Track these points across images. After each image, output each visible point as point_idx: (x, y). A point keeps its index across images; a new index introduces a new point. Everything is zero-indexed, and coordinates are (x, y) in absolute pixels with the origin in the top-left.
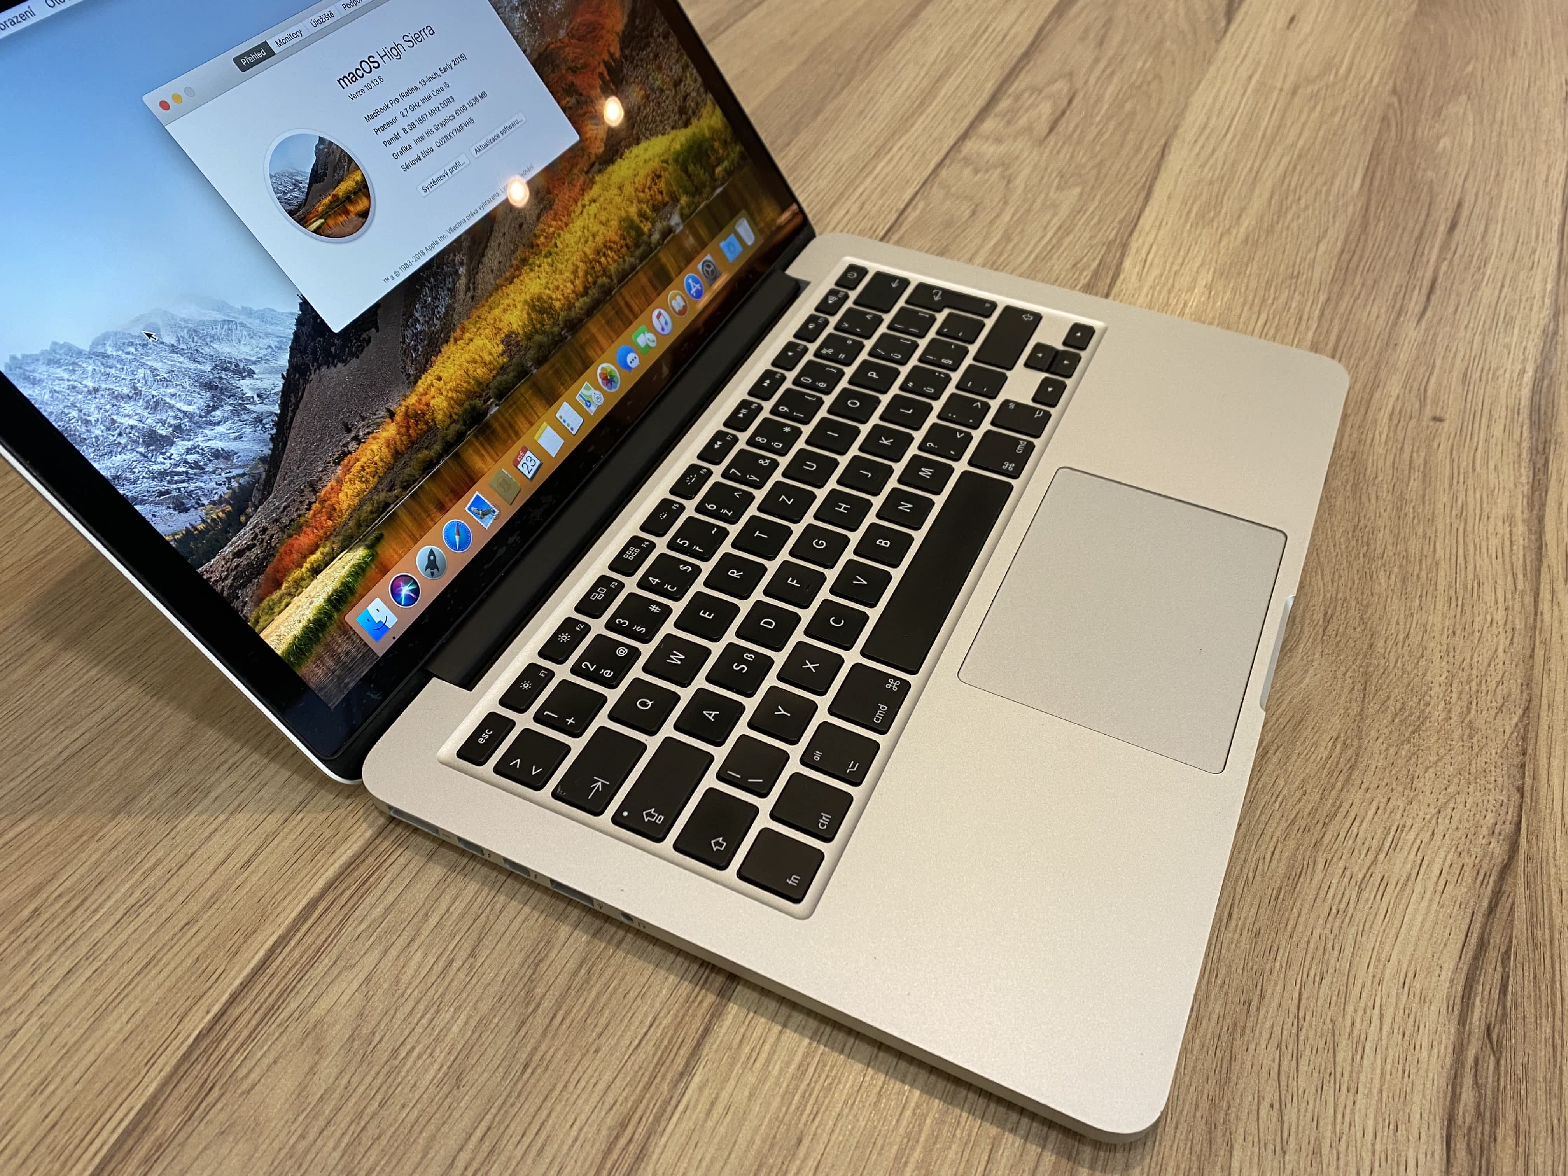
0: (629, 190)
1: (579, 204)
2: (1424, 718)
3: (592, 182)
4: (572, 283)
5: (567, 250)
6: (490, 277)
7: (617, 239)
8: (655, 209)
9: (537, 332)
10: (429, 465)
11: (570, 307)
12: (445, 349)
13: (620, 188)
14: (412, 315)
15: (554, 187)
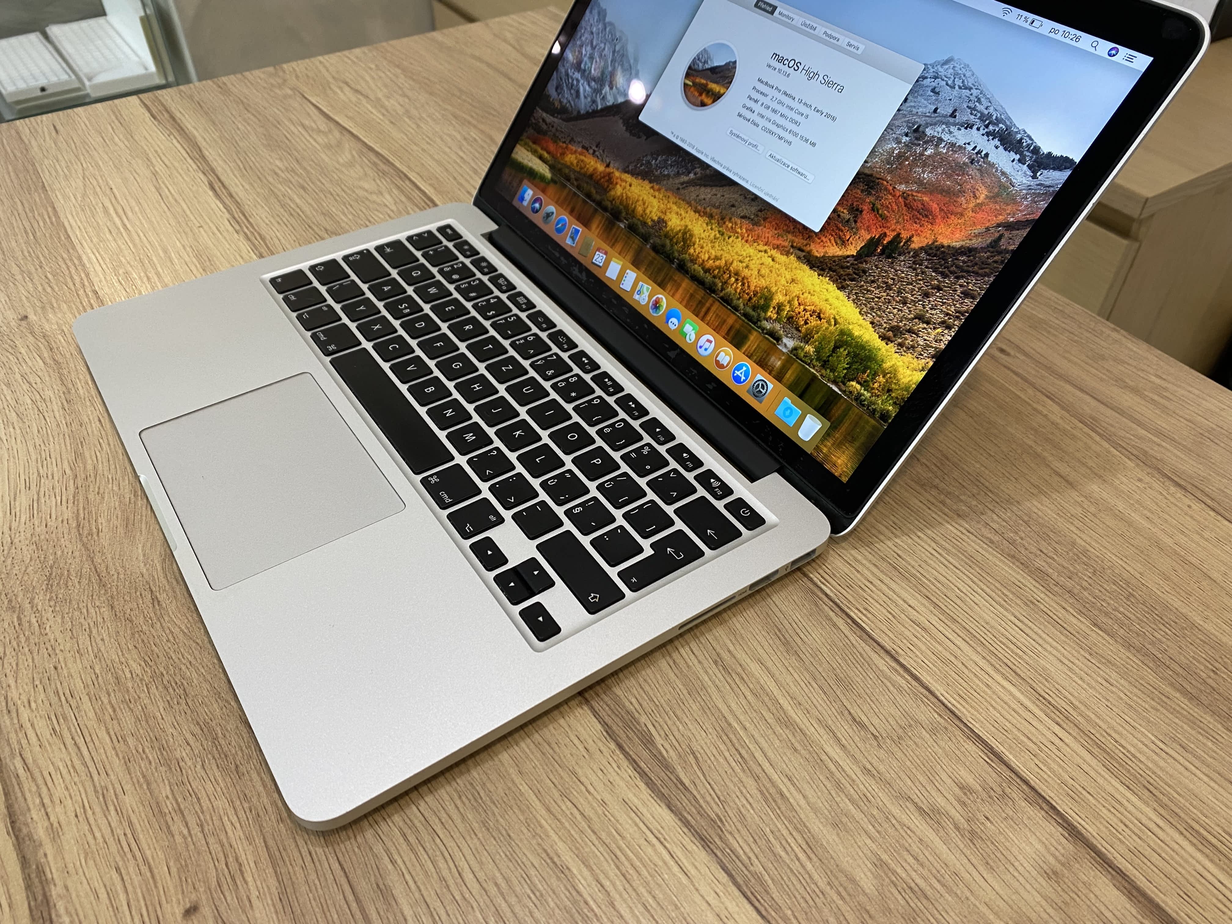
0: (795, 290)
1: (766, 247)
2: (49, 587)
3: (788, 254)
4: (709, 258)
5: (729, 247)
6: (693, 196)
7: (752, 288)
8: (790, 319)
9: (671, 240)
10: (589, 196)
11: (693, 261)
12: (646, 182)
13: (793, 280)
14: (658, 156)
15: (770, 222)
